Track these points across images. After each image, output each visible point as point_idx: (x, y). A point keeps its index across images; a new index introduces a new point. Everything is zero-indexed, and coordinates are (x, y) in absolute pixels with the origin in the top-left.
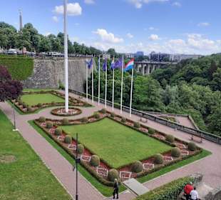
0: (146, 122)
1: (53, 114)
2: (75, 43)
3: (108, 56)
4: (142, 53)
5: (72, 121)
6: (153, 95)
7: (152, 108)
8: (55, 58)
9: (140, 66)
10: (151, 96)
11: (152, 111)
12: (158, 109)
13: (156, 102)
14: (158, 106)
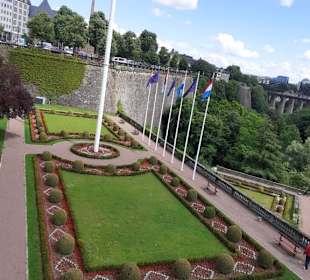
0: (214, 194)
1: (72, 151)
2: (163, 48)
3: (226, 77)
4: (286, 79)
5: (91, 167)
6: (267, 149)
7: (261, 172)
8: (119, 67)
9: (278, 99)
10: (263, 152)
11: (260, 176)
12: (272, 175)
13: (271, 162)
14: (273, 171)
